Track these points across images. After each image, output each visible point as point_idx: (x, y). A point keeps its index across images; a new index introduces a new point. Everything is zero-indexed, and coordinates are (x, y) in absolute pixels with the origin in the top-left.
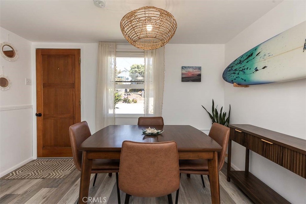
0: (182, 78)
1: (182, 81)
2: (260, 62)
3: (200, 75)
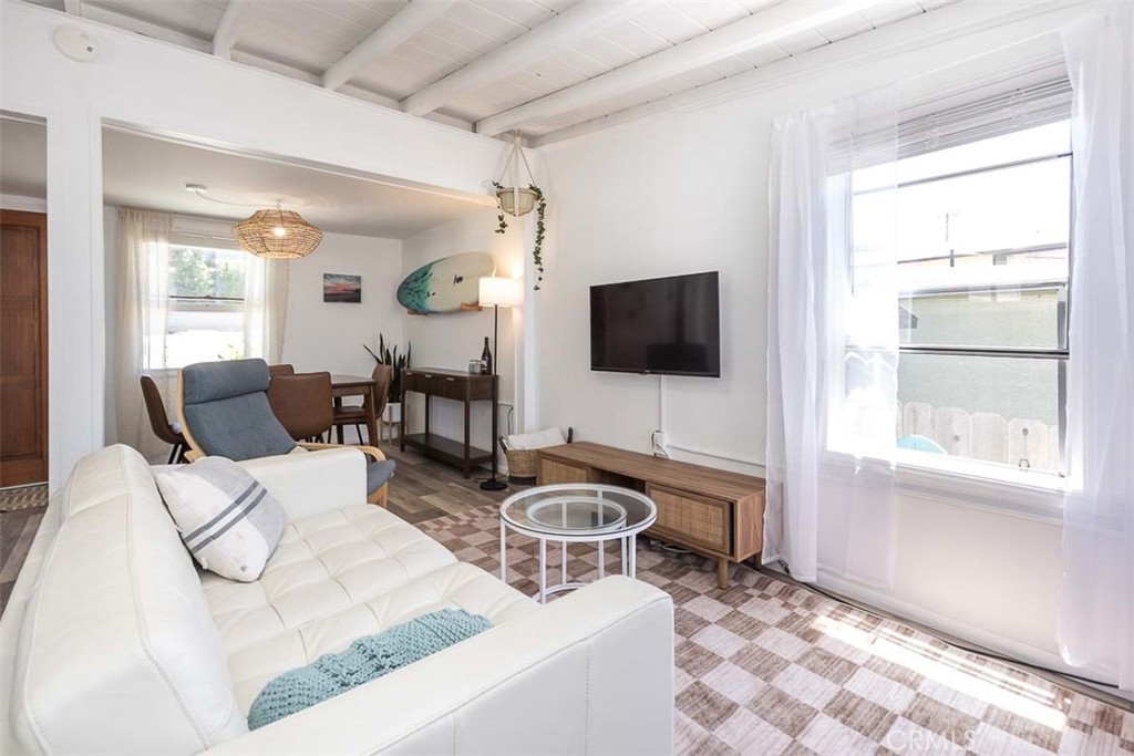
0: (325, 295)
1: (325, 300)
2: (432, 286)
3: (358, 291)
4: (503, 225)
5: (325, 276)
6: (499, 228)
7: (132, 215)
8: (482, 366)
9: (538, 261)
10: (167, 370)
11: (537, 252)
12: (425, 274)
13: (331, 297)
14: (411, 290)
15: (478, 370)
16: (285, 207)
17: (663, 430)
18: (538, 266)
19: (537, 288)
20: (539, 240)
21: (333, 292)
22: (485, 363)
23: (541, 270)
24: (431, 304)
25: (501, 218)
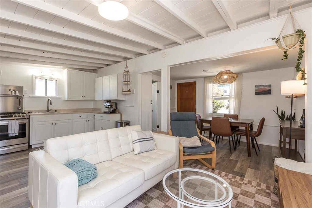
1: (256, 94)
3: (270, 90)
5: (256, 86)
13: (258, 93)
21: (260, 91)
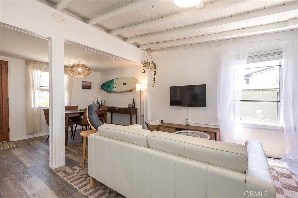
0: (82, 87)
2: (114, 85)
3: (91, 86)
4: (145, 71)
5: (82, 82)
6: (143, 72)
7: (30, 62)
8: (133, 106)
9: (154, 80)
10: (40, 108)
11: (154, 78)
12: (112, 82)
13: (84, 87)
14: (107, 86)
15: (131, 107)
16: (81, 63)
17: (189, 119)
18: (154, 81)
19: (153, 87)
20: (155, 75)
21: (85, 86)
22: (134, 105)
23: (154, 82)
24: (114, 90)
25: (144, 69)
